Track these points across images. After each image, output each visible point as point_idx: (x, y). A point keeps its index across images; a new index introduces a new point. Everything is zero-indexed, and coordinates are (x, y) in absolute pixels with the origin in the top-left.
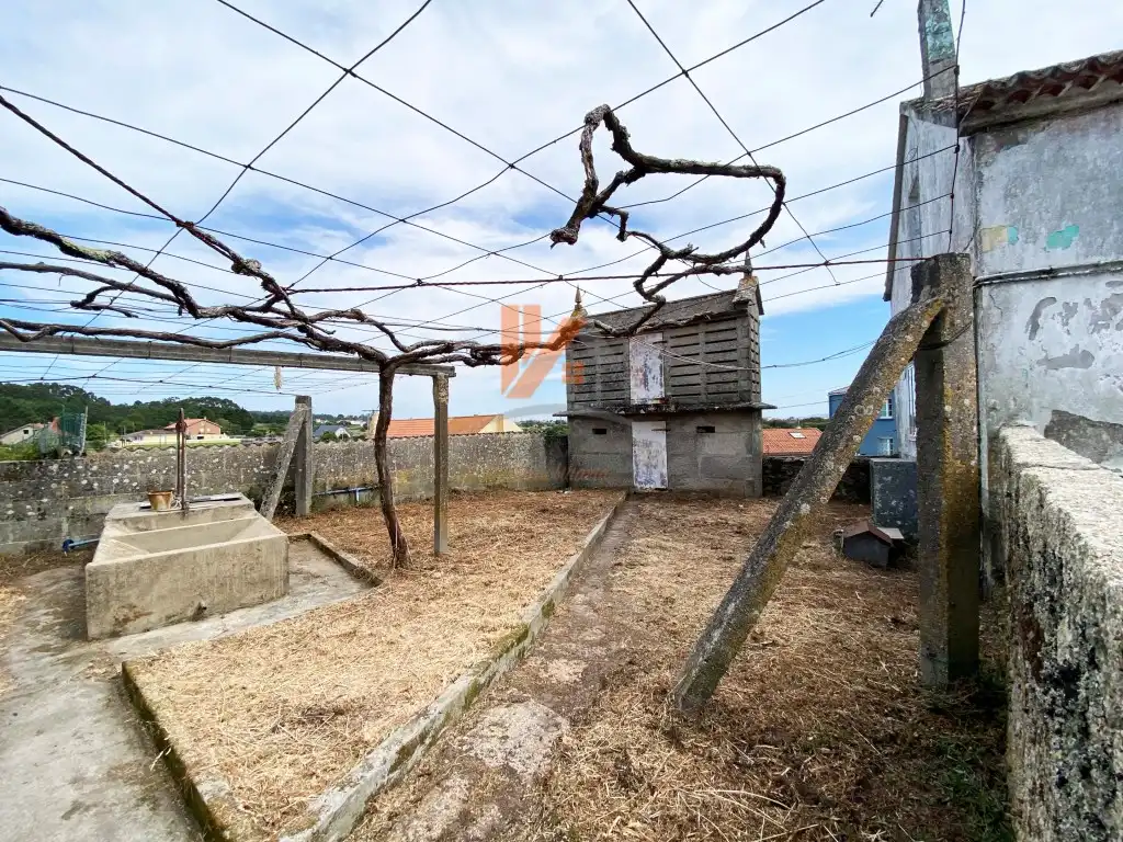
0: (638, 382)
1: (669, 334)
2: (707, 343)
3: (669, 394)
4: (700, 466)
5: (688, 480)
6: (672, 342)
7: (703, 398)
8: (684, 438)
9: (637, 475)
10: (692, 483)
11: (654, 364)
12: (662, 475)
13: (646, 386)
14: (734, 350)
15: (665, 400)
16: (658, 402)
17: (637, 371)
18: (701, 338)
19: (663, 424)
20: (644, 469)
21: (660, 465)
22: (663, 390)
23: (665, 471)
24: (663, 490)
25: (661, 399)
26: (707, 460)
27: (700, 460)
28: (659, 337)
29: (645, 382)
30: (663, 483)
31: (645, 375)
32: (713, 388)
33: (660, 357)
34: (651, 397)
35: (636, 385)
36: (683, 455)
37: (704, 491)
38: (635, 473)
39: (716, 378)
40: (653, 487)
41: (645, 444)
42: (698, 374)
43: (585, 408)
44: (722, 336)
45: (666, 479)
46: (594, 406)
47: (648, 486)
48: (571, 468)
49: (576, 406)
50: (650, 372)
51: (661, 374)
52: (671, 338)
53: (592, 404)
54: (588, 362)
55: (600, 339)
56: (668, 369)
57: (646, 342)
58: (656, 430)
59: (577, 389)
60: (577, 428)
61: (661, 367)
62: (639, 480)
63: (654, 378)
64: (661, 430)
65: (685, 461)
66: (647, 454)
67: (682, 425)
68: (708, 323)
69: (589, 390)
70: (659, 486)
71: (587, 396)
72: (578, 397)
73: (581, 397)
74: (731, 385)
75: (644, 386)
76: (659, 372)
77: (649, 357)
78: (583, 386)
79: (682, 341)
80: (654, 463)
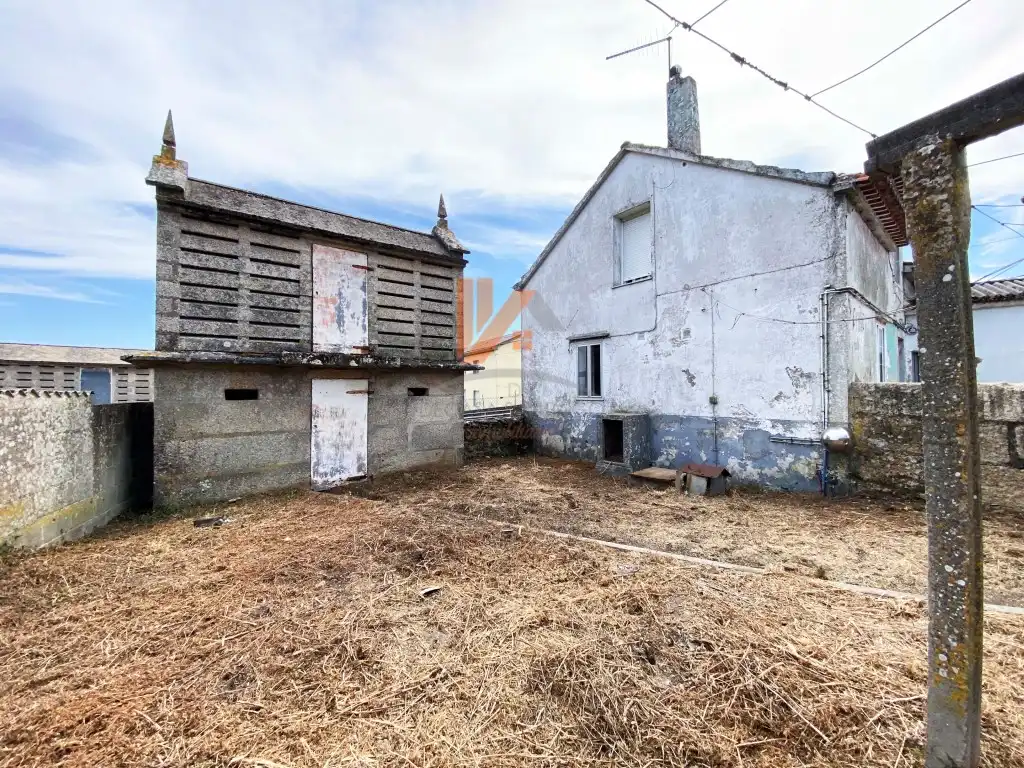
0: (328, 317)
1: (376, 260)
2: (423, 287)
3: (374, 342)
4: (410, 438)
5: (395, 459)
6: (379, 272)
7: (417, 352)
8: (392, 402)
9: (317, 464)
10: (400, 462)
11: (354, 295)
12: (359, 458)
13: (339, 325)
14: (450, 303)
15: (368, 350)
16: (359, 352)
17: (326, 301)
18: (416, 278)
19: (363, 385)
20: (332, 451)
21: (357, 441)
22: (366, 335)
23: (364, 452)
24: (361, 477)
25: (364, 348)
26: (419, 429)
27: (410, 429)
28: (362, 260)
29: (340, 321)
30: (360, 469)
31: (339, 309)
32: (428, 342)
33: (363, 288)
34: (348, 344)
35: (325, 323)
36: (390, 425)
37: (414, 470)
38: (314, 461)
39: (431, 331)
40: (345, 476)
41: (334, 414)
42: (411, 322)
43: (208, 348)
44: (439, 283)
45: (366, 462)
46: (232, 347)
47: (337, 477)
48: (160, 470)
49: (183, 343)
50: (348, 307)
51: (364, 312)
52: (379, 266)
53: (227, 344)
54: (221, 263)
55: (253, 229)
56: (374, 307)
57: (342, 260)
58: (354, 392)
59: (185, 309)
60: (180, 387)
61: (364, 302)
62: (321, 470)
63: (353, 316)
64: (360, 392)
65: (392, 433)
66: (337, 429)
67: (390, 385)
68: (424, 263)
69: (219, 315)
70: (355, 473)
71: (213, 327)
72: (189, 326)
73: (198, 327)
74: (447, 342)
75: (336, 325)
76: (361, 309)
77: (345, 285)
78: (205, 306)
79: (393, 275)
80: (347, 440)
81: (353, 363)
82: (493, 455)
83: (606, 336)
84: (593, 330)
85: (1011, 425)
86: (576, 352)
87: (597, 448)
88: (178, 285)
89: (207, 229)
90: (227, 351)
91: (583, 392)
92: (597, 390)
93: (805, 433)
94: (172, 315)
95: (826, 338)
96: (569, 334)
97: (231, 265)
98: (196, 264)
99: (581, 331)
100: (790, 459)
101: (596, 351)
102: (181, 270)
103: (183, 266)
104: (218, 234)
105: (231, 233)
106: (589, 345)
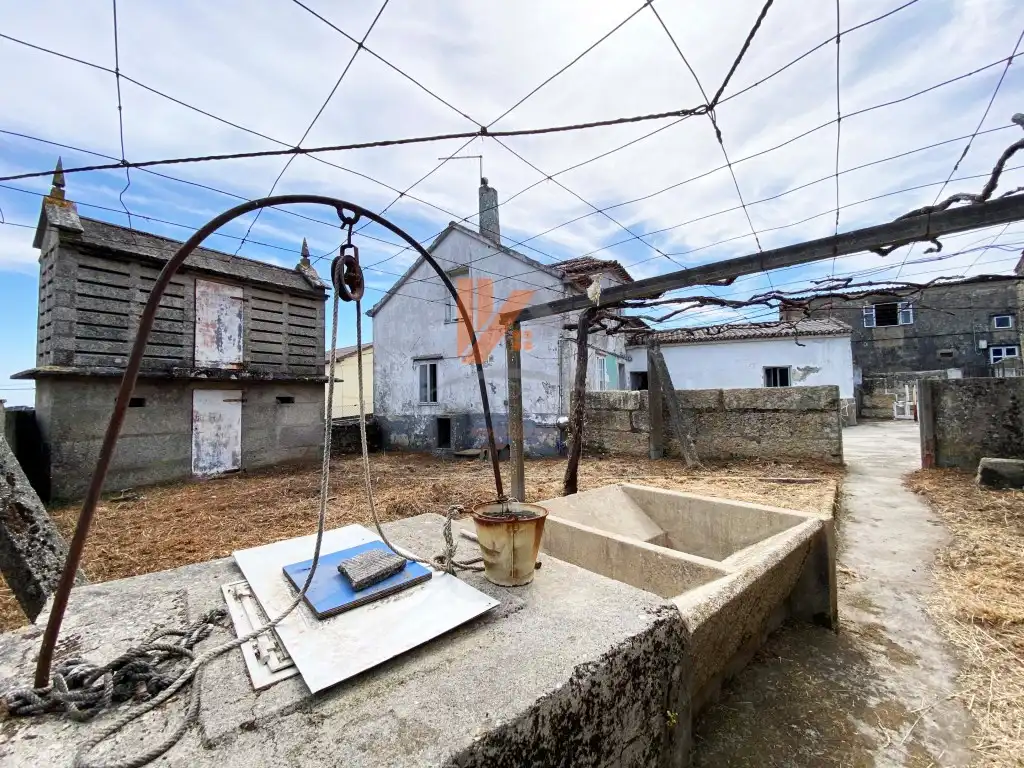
0: (209, 339)
1: (251, 293)
2: (290, 315)
3: (248, 359)
4: (278, 438)
5: (265, 455)
6: (253, 303)
7: (284, 368)
8: (262, 409)
9: (198, 459)
10: (270, 458)
11: (231, 321)
12: (234, 454)
13: (218, 346)
14: (313, 328)
15: (242, 366)
16: (235, 367)
17: (207, 325)
18: (285, 307)
19: (238, 394)
20: (210, 449)
21: (232, 441)
22: (241, 353)
23: (238, 449)
24: (236, 470)
25: (238, 364)
26: (286, 430)
27: (278, 431)
28: (238, 293)
29: (219, 341)
30: (234, 464)
31: (218, 332)
32: (294, 360)
33: (239, 315)
34: (225, 360)
35: (205, 344)
36: (260, 428)
37: (282, 463)
38: (194, 457)
39: (296, 350)
40: (221, 470)
41: (213, 418)
42: (280, 343)
43: (101, 364)
44: (304, 312)
45: (240, 457)
46: (123, 362)
47: (214, 471)
48: (57, 467)
49: (78, 359)
50: (225, 331)
51: (239, 335)
52: (253, 298)
53: (118, 360)
54: (114, 293)
55: (142, 266)
56: (248, 331)
57: (221, 293)
58: (230, 401)
59: (81, 330)
60: (75, 396)
61: (240, 327)
62: (201, 465)
63: (230, 338)
64: (235, 400)
65: (263, 434)
66: (214, 431)
67: (261, 394)
68: (292, 296)
69: (112, 337)
70: (230, 467)
71: (106, 346)
72: (84, 345)
73: (93, 346)
74: (310, 359)
75: (215, 346)
76: (237, 333)
77: (224, 312)
78: (98, 328)
79: (265, 305)
80: (224, 440)
81: (234, 377)
82: (347, 453)
83: (441, 358)
84: (432, 352)
85: (631, 411)
86: (418, 369)
87: (433, 440)
88: (74, 311)
89: (101, 264)
90: (117, 366)
91: (423, 398)
92: (434, 398)
93: (551, 421)
94: (69, 335)
95: (560, 365)
96: (414, 354)
97: (123, 294)
98: (91, 293)
99: (421, 353)
100: (544, 437)
101: (434, 368)
102: (77, 298)
103: (79, 295)
104: (112, 269)
105: (123, 268)
106: (428, 364)
